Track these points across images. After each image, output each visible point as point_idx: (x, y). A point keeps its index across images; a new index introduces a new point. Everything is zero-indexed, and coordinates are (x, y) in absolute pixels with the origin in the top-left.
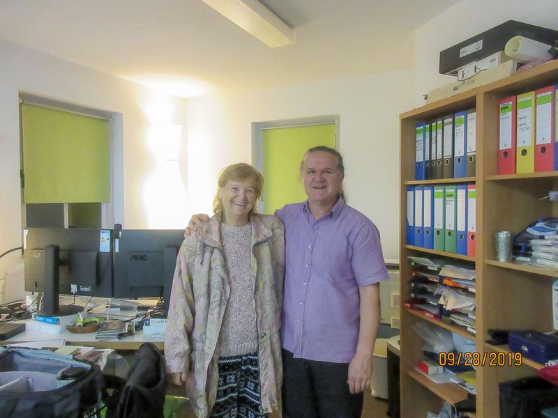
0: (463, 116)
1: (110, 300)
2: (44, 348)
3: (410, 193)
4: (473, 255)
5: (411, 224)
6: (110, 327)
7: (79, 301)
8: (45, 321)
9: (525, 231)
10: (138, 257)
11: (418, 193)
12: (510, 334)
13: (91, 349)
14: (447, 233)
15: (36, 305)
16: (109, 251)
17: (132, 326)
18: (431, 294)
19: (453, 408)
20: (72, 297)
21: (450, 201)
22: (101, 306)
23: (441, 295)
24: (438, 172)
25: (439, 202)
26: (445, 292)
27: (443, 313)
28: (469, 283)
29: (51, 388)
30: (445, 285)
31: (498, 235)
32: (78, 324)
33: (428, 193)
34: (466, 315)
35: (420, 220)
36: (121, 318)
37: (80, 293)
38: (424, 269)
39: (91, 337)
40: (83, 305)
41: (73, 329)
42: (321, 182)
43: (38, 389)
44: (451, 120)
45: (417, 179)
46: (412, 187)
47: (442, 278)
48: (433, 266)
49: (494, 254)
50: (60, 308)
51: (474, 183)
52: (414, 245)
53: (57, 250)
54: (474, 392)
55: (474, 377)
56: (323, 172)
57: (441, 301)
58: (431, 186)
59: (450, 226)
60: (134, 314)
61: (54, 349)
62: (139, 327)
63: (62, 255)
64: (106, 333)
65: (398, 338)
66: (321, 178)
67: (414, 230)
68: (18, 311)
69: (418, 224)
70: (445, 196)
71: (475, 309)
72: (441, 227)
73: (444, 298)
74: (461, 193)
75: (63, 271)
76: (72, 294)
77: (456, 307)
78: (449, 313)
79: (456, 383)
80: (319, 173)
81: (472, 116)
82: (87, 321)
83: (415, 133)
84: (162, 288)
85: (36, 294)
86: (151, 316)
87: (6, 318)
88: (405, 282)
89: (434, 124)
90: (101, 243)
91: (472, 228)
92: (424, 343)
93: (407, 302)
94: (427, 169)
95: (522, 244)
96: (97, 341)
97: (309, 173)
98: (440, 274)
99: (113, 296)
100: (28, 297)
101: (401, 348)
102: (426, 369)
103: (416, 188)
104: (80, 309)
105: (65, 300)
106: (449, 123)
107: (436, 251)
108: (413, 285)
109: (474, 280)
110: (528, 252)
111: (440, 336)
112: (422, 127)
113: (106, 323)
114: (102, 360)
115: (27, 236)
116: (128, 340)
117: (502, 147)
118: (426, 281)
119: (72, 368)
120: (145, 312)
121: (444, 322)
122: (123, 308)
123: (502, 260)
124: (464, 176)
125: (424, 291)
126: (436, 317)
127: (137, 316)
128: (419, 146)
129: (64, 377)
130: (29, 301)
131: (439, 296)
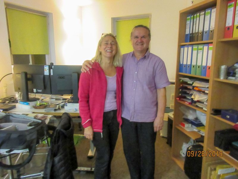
0: (210, 11)
1: (50, 95)
2: (23, 114)
3: (182, 49)
4: (209, 76)
5: (181, 63)
6: (51, 106)
7: (38, 96)
8: (23, 104)
9: (233, 65)
10: (62, 77)
11: (186, 49)
12: (222, 111)
13: (43, 115)
14: (197, 67)
15: (20, 97)
16: (48, 75)
17: (60, 106)
18: (188, 94)
19: (194, 141)
20: (34, 94)
21: (200, 52)
22: (47, 98)
23: (193, 94)
24: (196, 39)
25: (195, 52)
26: (195, 93)
27: (193, 102)
28: (205, 89)
29: (25, 129)
30: (195, 90)
31: (221, 67)
32: (37, 105)
33: (190, 48)
34: (203, 103)
35: (186, 61)
36: (55, 103)
37: (37, 92)
38: (186, 83)
39: (43, 111)
40: (39, 97)
41: (35, 107)
42: (141, 42)
43: (20, 130)
44: (204, 13)
45: (186, 42)
46: (183, 46)
47: (194, 87)
48: (190, 82)
49: (218, 76)
50: (29, 98)
51: (212, 43)
52: (182, 72)
53: (26, 74)
54: (204, 135)
55: (204, 129)
56: (142, 37)
57: (193, 97)
58: (192, 45)
59: (199, 64)
60: (60, 102)
61: (27, 115)
62: (63, 107)
63: (29, 76)
64: (49, 109)
65: (173, 113)
66: (141, 40)
67: (183, 66)
68: (13, 100)
69: (185, 63)
70: (198, 49)
71: (207, 100)
72: (195, 64)
73: (194, 96)
74: (206, 48)
75: (29, 83)
76: (34, 93)
77: (199, 99)
78: (195, 102)
79: (196, 131)
80: (140, 38)
81: (214, 10)
82: (41, 104)
83: (186, 20)
84: (72, 90)
85: (20, 93)
86: (68, 102)
87: (8, 102)
88: (177, 89)
89: (195, 15)
90: (45, 71)
91: (209, 64)
92: (184, 115)
93: (178, 97)
94: (190, 37)
95: (232, 71)
96: (45, 112)
97: (135, 38)
98: (193, 85)
99: (51, 94)
100: (16, 94)
101: (174, 117)
102: (184, 125)
103: (185, 46)
104: (38, 99)
105: (31, 96)
106: (202, 15)
107: (192, 75)
108: (181, 90)
109: (208, 88)
110: (234, 75)
111: (191, 112)
112: (190, 17)
113: (49, 105)
114: (47, 119)
115: (13, 68)
116: (58, 112)
117: (227, 25)
118: (186, 88)
119: (34, 122)
120: (65, 101)
121: (193, 106)
122: (56, 99)
123: (222, 78)
124: (207, 40)
125: (186, 93)
126: (190, 103)
127: (62, 102)
128: (188, 27)
129: (30, 125)
130: (17, 96)
131: (192, 95)
